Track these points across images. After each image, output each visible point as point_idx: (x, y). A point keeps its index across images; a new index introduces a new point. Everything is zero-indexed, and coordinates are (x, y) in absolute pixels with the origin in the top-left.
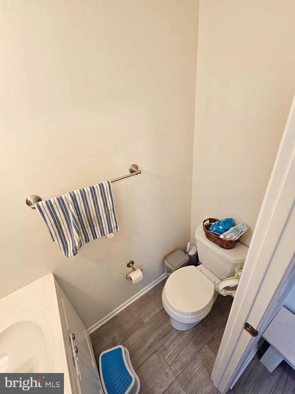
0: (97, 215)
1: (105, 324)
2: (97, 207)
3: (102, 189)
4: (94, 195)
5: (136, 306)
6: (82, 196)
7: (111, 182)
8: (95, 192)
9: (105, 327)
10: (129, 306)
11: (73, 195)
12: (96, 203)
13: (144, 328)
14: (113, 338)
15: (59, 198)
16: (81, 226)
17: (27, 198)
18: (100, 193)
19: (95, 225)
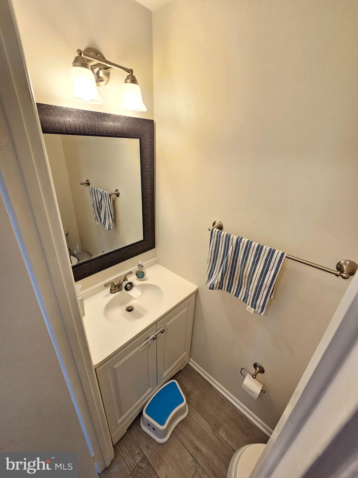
0: (249, 276)
1: (202, 376)
2: (253, 268)
3: (270, 256)
4: (257, 255)
5: (232, 411)
6: (246, 247)
7: (286, 257)
8: (260, 253)
9: (199, 377)
10: (228, 400)
11: (239, 241)
12: (255, 264)
13: (213, 433)
14: (192, 391)
15: (228, 236)
16: (231, 273)
17: (215, 221)
18: (265, 257)
19: (243, 285)
